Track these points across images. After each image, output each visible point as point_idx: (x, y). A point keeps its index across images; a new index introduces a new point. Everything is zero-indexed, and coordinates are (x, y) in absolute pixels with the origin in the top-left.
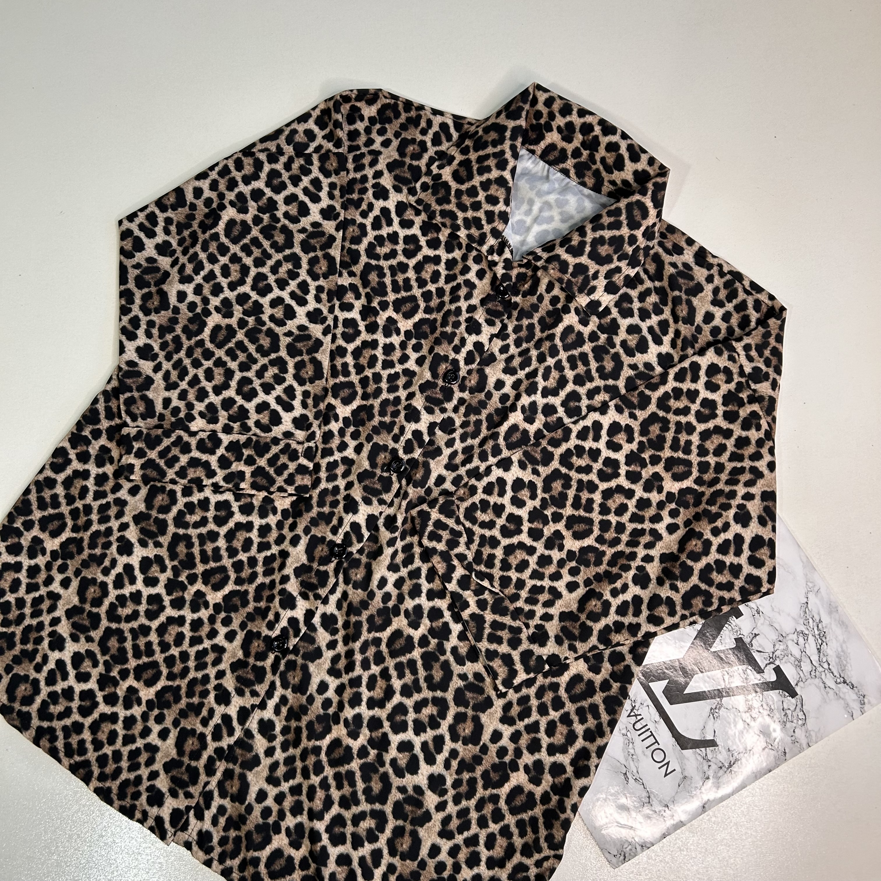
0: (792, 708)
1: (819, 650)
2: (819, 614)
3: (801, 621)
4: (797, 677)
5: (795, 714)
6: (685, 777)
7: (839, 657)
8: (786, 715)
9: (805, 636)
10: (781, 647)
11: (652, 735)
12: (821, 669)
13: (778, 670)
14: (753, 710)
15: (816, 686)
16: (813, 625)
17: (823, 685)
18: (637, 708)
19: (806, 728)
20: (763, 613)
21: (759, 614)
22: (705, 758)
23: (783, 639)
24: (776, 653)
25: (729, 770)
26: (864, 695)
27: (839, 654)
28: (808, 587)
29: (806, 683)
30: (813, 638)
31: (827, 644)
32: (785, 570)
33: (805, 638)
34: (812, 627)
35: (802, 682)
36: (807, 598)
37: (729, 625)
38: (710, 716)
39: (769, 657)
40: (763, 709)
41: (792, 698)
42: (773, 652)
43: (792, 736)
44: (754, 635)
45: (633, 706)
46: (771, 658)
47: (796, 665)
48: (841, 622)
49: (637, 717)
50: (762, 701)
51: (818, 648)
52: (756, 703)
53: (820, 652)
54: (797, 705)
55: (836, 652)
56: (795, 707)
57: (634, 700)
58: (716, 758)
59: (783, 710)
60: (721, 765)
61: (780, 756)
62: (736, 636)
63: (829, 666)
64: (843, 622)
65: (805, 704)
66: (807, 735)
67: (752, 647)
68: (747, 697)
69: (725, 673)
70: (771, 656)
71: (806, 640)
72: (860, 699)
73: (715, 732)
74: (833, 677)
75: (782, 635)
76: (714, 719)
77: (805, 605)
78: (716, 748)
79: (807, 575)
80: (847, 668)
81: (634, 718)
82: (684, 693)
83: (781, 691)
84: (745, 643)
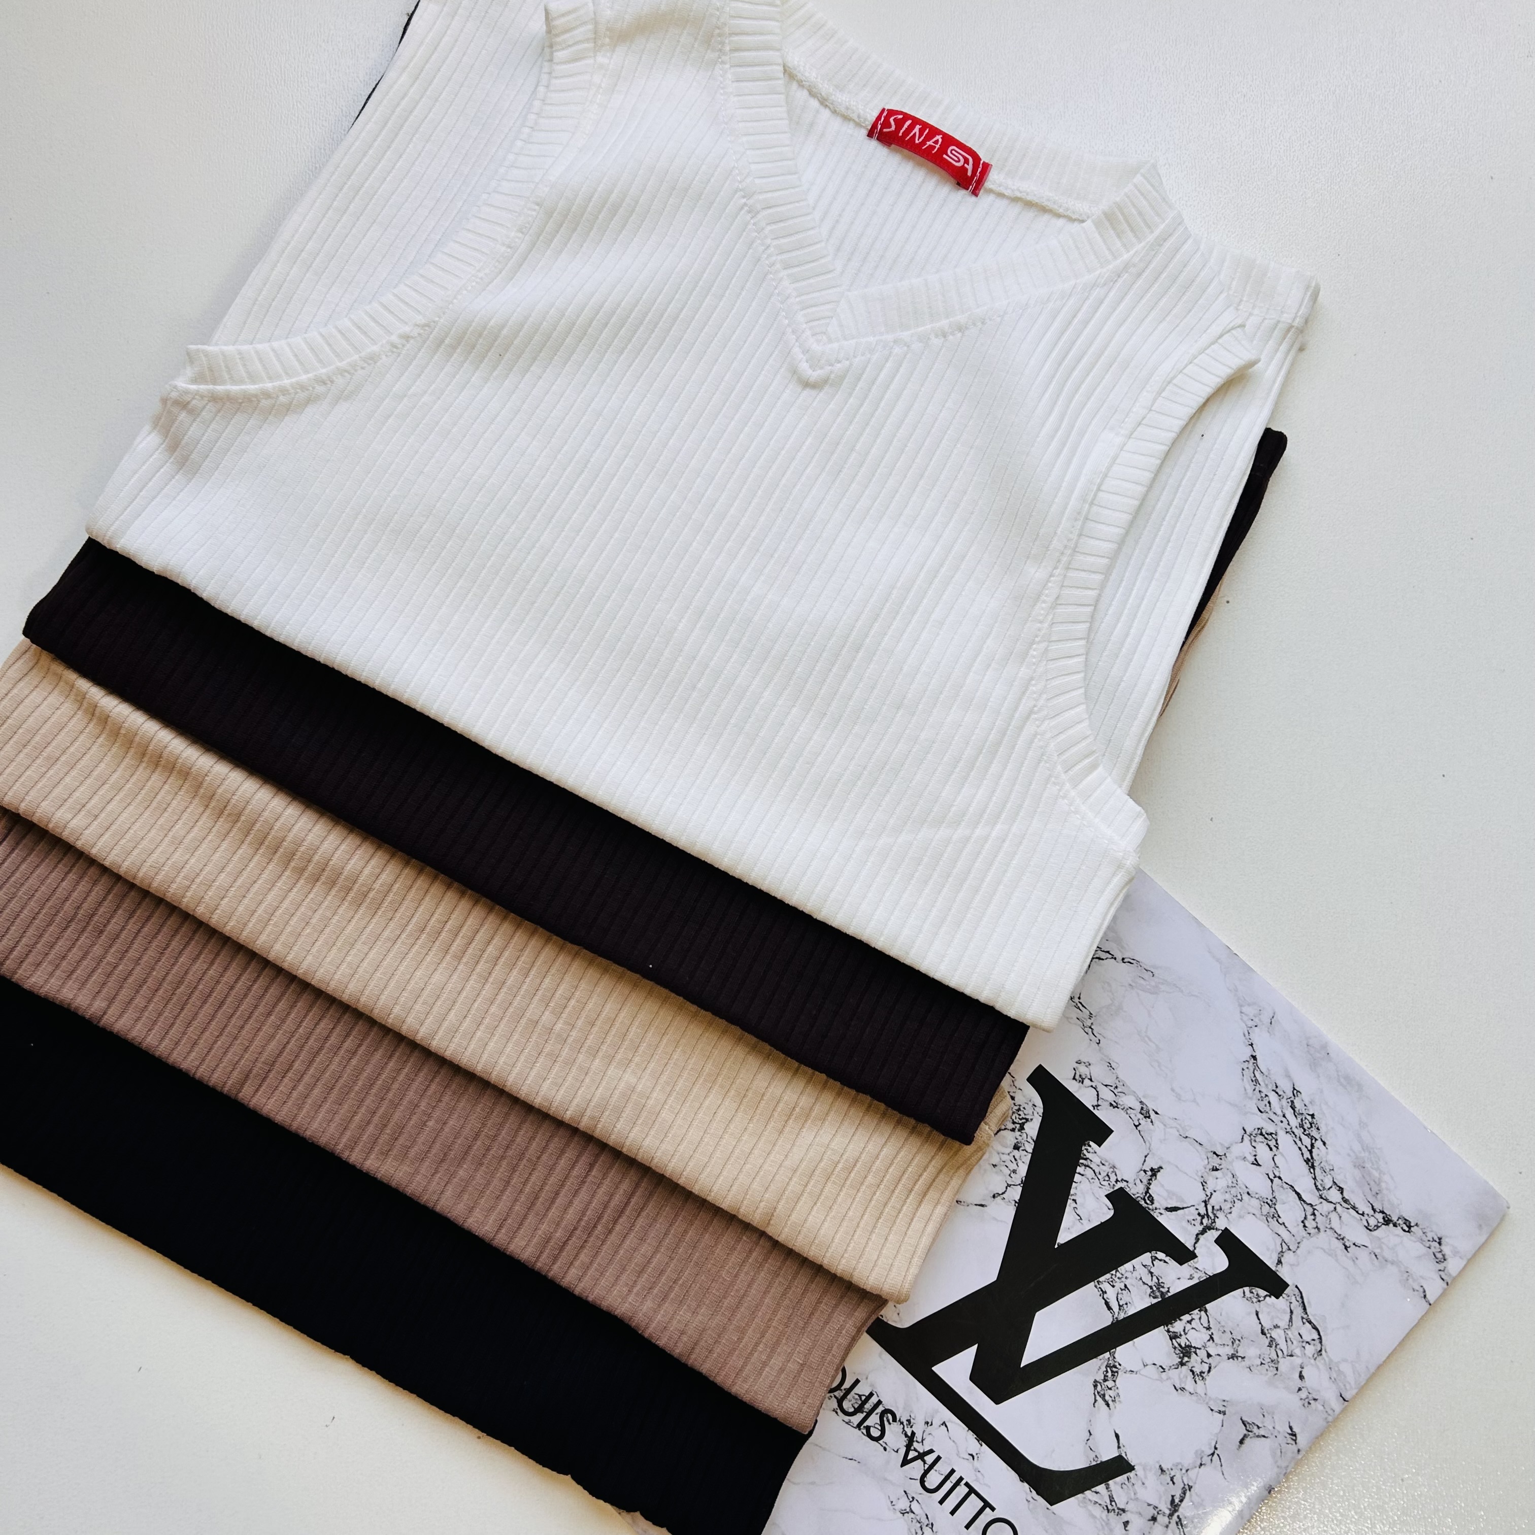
0: (1284, 1323)
1: (1310, 1163)
2: (1288, 1076)
3: (1252, 1106)
4: (1275, 1245)
5: (1291, 1334)
7: (1360, 1166)
8: (1272, 1343)
9: (1269, 1138)
10: (1218, 1182)
11: (972, 1490)
12: (1325, 1207)
13: (1227, 1241)
14: (1193, 1355)
15: (1324, 1251)
16: (1282, 1108)
17: (1339, 1245)
18: (918, 1437)
19: (1327, 1359)
20: (1156, 1113)
21: (1149, 1117)
22: (1110, 1507)
23: (1219, 1161)
24: (1212, 1202)
25: (1175, 1517)
26: (1440, 1239)
27: (1357, 1158)
28: (1245, 1018)
29: (1298, 1252)
30: (1290, 1138)
31: (1324, 1144)
32: (1182, 992)
33: (1270, 1143)
34: (1279, 1113)
35: (1291, 1253)
36: (1252, 1045)
37: (1086, 1166)
38: (1096, 1401)
39: (1199, 1214)
40: (1217, 1345)
41: (1277, 1298)
42: (1205, 1202)
43: (1300, 1389)
44: (1149, 1173)
45: (909, 1434)
46: (1203, 1217)
47: (1267, 1216)
48: (1342, 1080)
49: (926, 1458)
50: (1209, 1328)
51: (1305, 1157)
52: (1196, 1337)
53: (1313, 1167)
54: (1292, 1312)
55: (1349, 1155)
56: (1288, 1317)
57: (909, 1421)
58: (1137, 1499)
59: (1263, 1333)
60: (1152, 1512)
61: (1284, 1445)
62: (1108, 1187)
63: (1342, 1193)
64: (1347, 1078)
65: (1309, 1302)
66: (1334, 1375)
67: (1153, 1203)
68: (1171, 1330)
69: (1106, 1286)
70: (1203, 1211)
71: (1274, 1149)
72: (1433, 1249)
73: (1117, 1436)
74: (1358, 1216)
75: (1215, 1153)
76: (1108, 1405)
77: (1251, 1063)
78: (1131, 1474)
79: (1236, 990)
80: (1383, 1185)
81: (919, 1462)
82: (1022, 1365)
83: (1247, 1289)
84: (1134, 1200)
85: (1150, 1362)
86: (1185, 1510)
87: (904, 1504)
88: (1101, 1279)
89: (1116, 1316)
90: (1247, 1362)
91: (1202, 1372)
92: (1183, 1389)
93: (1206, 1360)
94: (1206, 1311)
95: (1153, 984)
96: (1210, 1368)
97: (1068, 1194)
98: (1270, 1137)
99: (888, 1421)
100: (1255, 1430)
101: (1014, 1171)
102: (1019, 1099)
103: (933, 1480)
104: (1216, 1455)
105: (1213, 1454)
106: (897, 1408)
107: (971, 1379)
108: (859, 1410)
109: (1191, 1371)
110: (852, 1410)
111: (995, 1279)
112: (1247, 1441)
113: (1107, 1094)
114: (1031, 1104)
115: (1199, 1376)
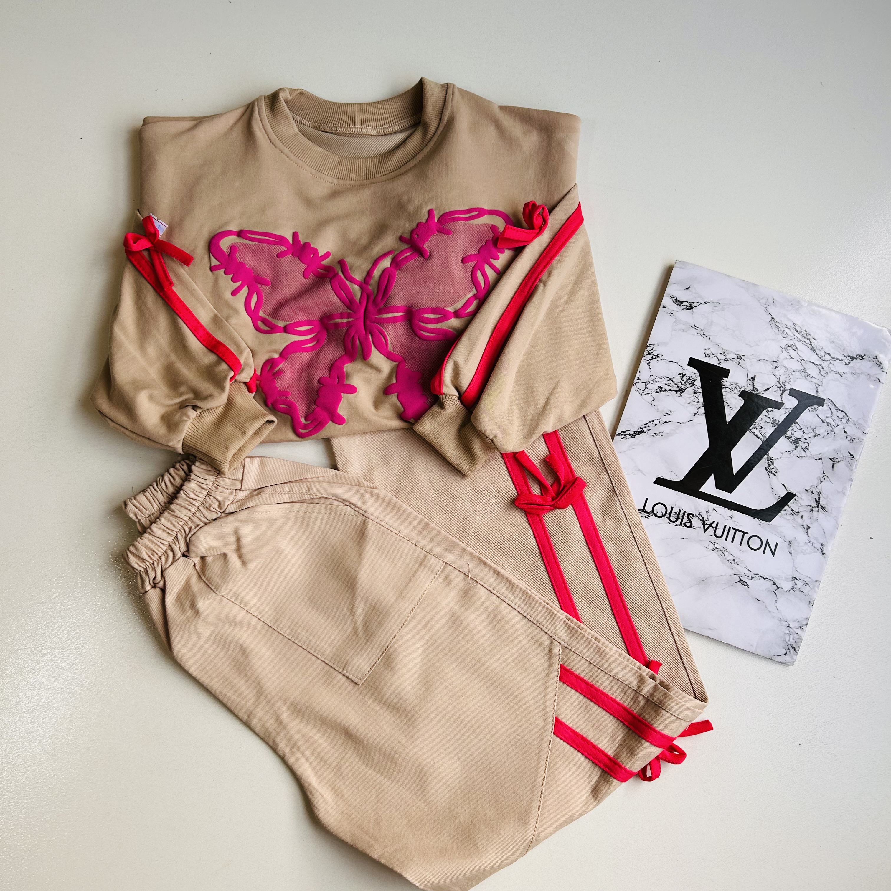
0: (829, 415)
1: (813, 349)
2: (789, 319)
3: (780, 337)
4: (813, 386)
5: (835, 417)
6: (790, 542)
7: (833, 342)
8: (828, 424)
10: (780, 372)
11: (736, 530)
12: (825, 364)
13: (794, 393)
14: (800, 442)
15: (832, 380)
16: (792, 333)
17: (838, 375)
18: (706, 519)
19: (852, 421)
20: (744, 356)
21: (742, 359)
22: (793, 513)
23: (777, 364)
24: (781, 380)
25: (820, 506)
26: (876, 357)
27: (830, 339)
28: (762, 304)
29: (823, 385)
30: (800, 343)
31: (815, 339)
32: (733, 305)
33: (793, 348)
34: (792, 335)
35: (820, 387)
36: (770, 314)
37: (726, 388)
38: (769, 475)
39: (778, 387)
40: (807, 434)
41: (823, 406)
42: (778, 381)
43: (847, 437)
44: (752, 380)
45: (702, 519)
46: (780, 388)
47: (805, 376)
49: (712, 525)
50: (801, 429)
51: (810, 348)
52: (798, 435)
54: (831, 409)
55: (826, 340)
56: (830, 412)
57: (699, 514)
58: (802, 506)
59: (823, 422)
60: (810, 508)
61: (850, 461)
62: (738, 392)
63: (830, 355)
65: (836, 403)
66: (858, 426)
67: (757, 390)
68: (787, 436)
69: (754, 430)
70: (779, 385)
71: (796, 350)
72: (875, 362)
73: (784, 485)
74: (840, 362)
75: (774, 361)
76: (775, 475)
77: (773, 321)
78: (796, 497)
79: (754, 295)
80: (845, 346)
81: (711, 528)
82: (734, 474)
83: (809, 408)
84: (750, 393)
85: (783, 452)
86: (822, 502)
87: (712, 546)
88: (750, 428)
89: (763, 440)
90: (822, 436)
91: (806, 447)
92: (801, 456)
93: (805, 441)
94: (797, 423)
95: (721, 307)
96: (808, 444)
97: (723, 402)
98: (793, 346)
99: (691, 518)
100: (836, 460)
101: (698, 402)
102: (688, 374)
103: (719, 532)
104: (825, 476)
105: (824, 476)
106: (693, 511)
107: (717, 488)
108: (678, 518)
109: (802, 448)
110: (675, 519)
111: (709, 446)
112: (835, 465)
113: (721, 357)
114: (693, 374)
115: (805, 449)
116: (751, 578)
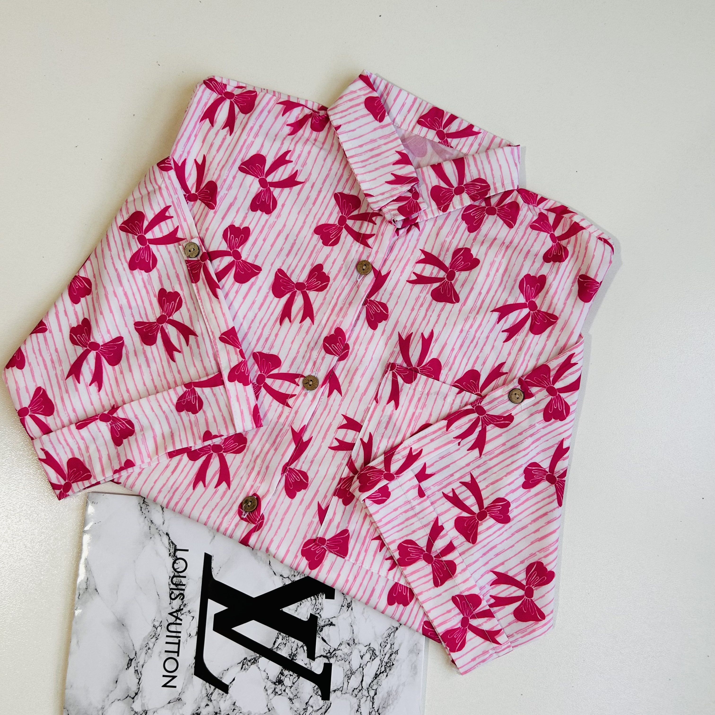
0: (315, 708)
1: (376, 676)
2: (400, 645)
3: (380, 641)
4: (339, 685)
6: (179, 699)
7: (389, 694)
8: (305, 709)
9: (374, 655)
10: (345, 649)
11: (179, 644)
12: (365, 693)
14: (280, 685)
15: (350, 704)
16: (388, 652)
17: (357, 708)
18: (183, 612)
20: (352, 609)
21: (348, 608)
22: (209, 695)
23: (352, 644)
24: (337, 652)
27: (391, 691)
29: (343, 695)
30: (379, 662)
31: (387, 676)
33: (372, 657)
34: (385, 652)
35: (341, 693)
37: (315, 599)
38: (240, 663)
40: (290, 690)
41: (322, 699)
42: (335, 649)
44: (330, 623)
45: (181, 608)
46: (329, 652)
47: (347, 675)
48: (413, 665)
49: (177, 620)
50: (294, 683)
51: (377, 673)
52: (287, 682)
53: (376, 678)
55: (390, 688)
56: (318, 708)
57: (185, 605)
58: (218, 702)
60: (218, 711)
62: (314, 612)
63: (375, 695)
64: (415, 667)
65: (329, 712)
67: (321, 631)
68: (283, 671)
69: (280, 637)
70: (331, 651)
71: (372, 660)
73: (234, 680)
74: (371, 707)
75: (354, 640)
77: (394, 629)
78: (225, 694)
80: (389, 707)
81: (174, 619)
82: (233, 629)
83: (317, 687)
84: (317, 624)
85: (267, 671)
87: (157, 624)
88: (282, 634)
89: (274, 648)
90: (292, 706)
91: (277, 693)
92: (267, 690)
93: (282, 690)
94: (299, 678)
96: (281, 694)
97: (301, 600)
99: (180, 598)
101: (295, 576)
106: (187, 597)
108: (176, 585)
109: (275, 689)
110: (174, 582)
111: (254, 597)
115: (275, 692)
116: (136, 669)
